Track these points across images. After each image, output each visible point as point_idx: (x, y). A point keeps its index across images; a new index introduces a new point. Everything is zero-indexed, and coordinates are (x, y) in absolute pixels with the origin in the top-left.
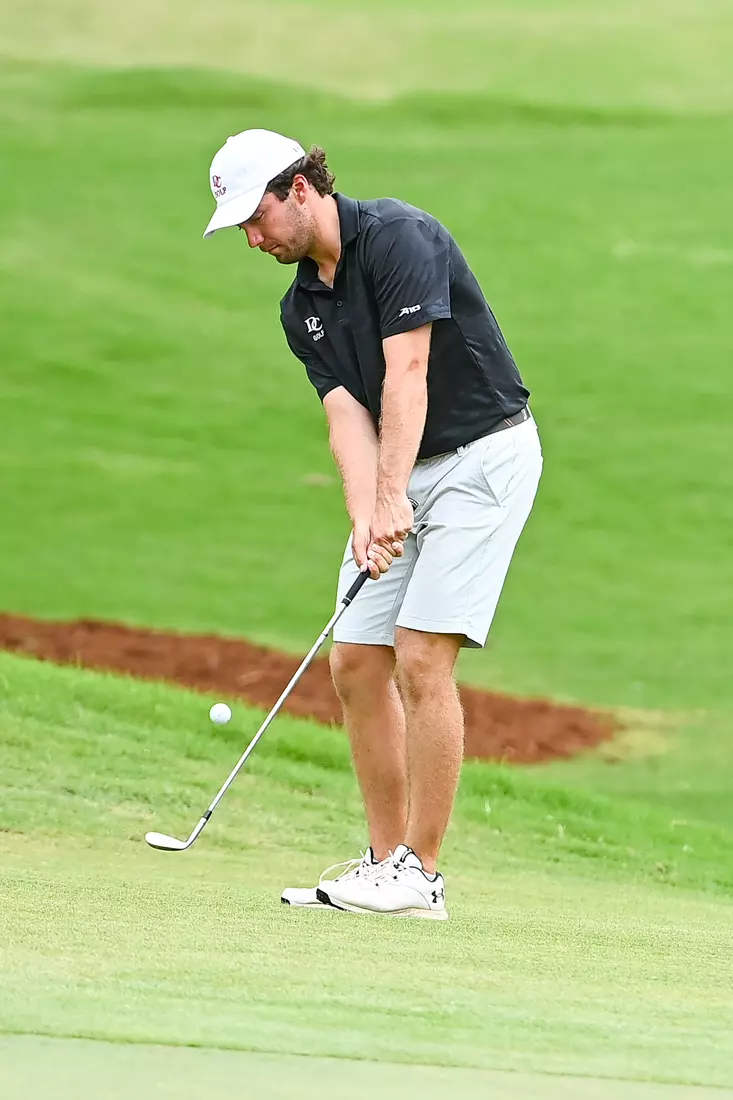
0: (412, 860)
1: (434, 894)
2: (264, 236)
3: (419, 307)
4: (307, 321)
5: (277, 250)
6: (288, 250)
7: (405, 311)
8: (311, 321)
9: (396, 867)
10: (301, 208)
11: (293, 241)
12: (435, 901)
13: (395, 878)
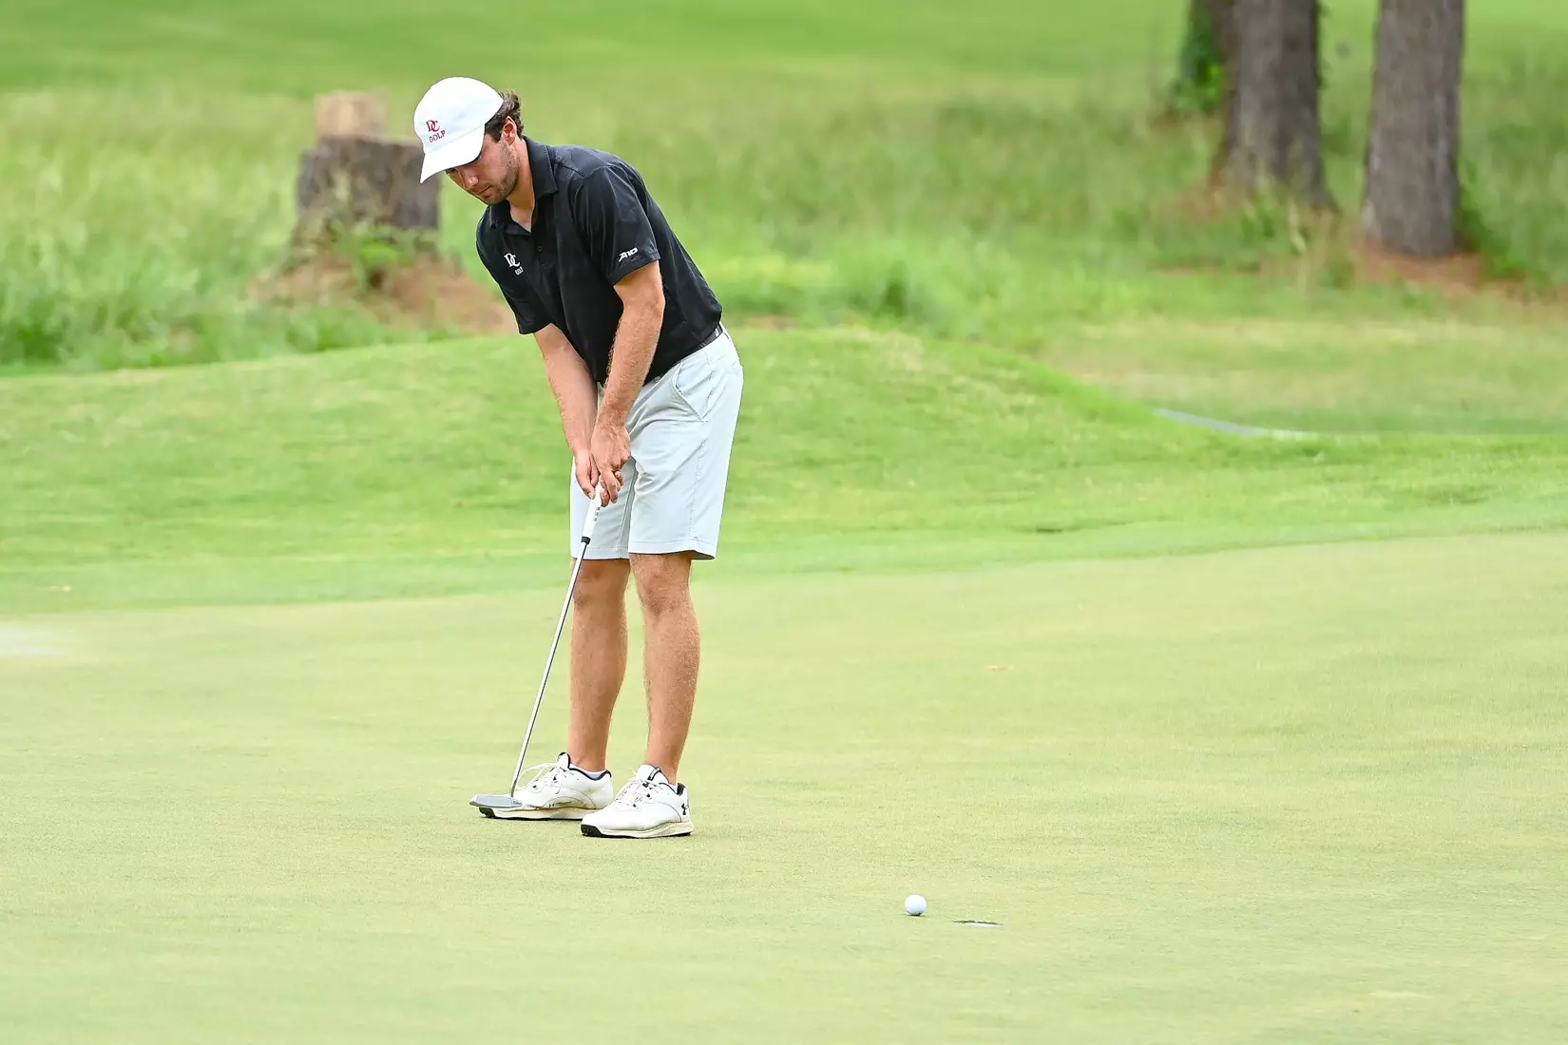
0: (660, 777)
1: (683, 806)
2: (478, 177)
3: (636, 250)
4: (506, 256)
5: (488, 192)
6: (499, 190)
7: (624, 255)
8: (509, 257)
9: (646, 785)
10: (511, 147)
11: (505, 181)
12: (684, 814)
13: (648, 796)
